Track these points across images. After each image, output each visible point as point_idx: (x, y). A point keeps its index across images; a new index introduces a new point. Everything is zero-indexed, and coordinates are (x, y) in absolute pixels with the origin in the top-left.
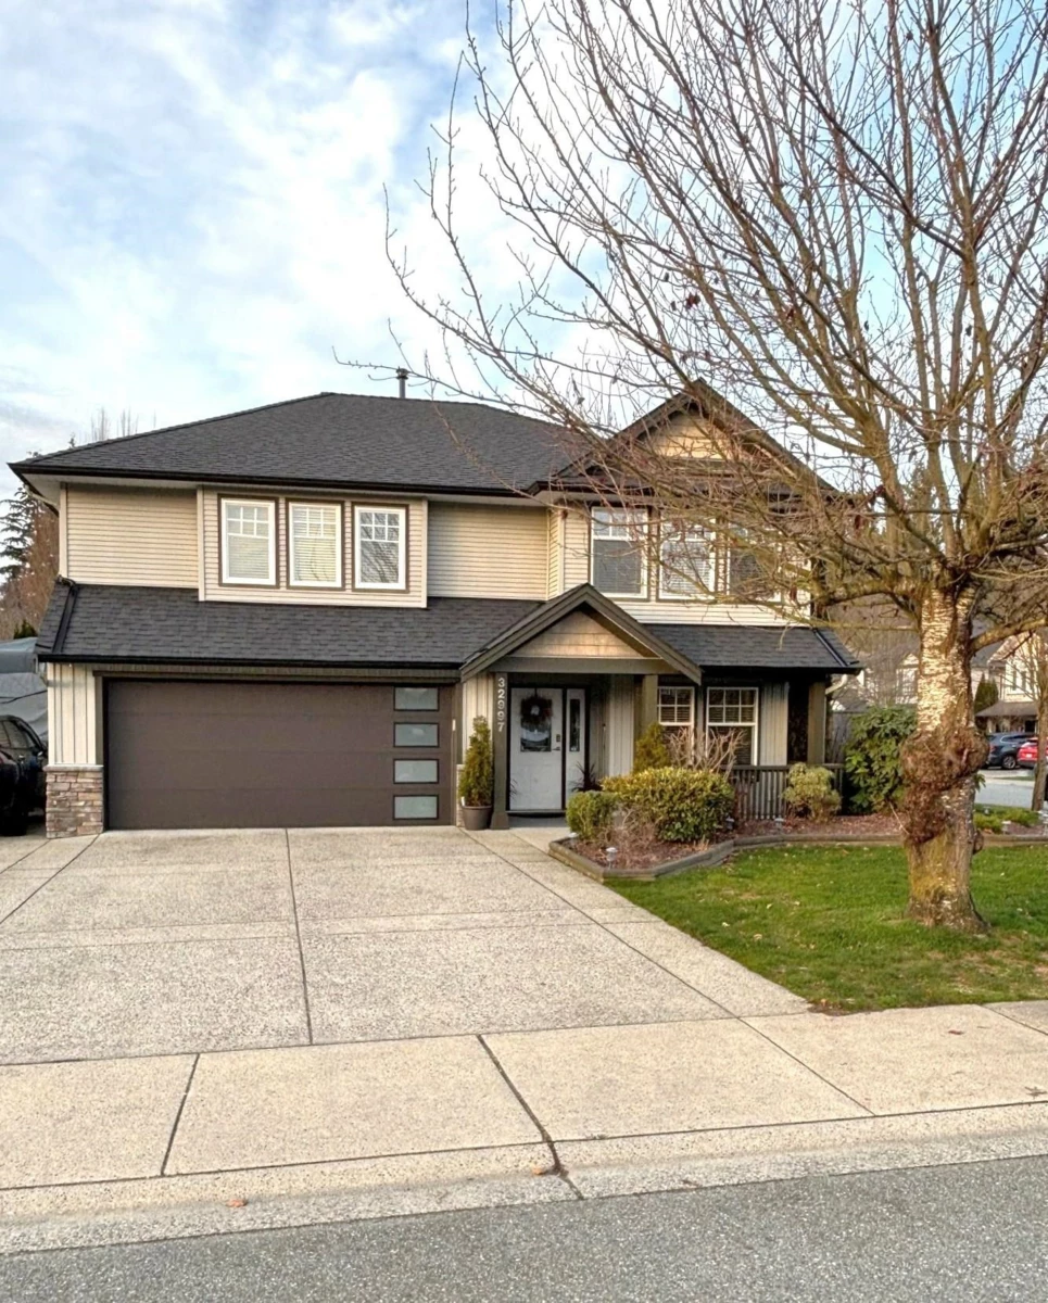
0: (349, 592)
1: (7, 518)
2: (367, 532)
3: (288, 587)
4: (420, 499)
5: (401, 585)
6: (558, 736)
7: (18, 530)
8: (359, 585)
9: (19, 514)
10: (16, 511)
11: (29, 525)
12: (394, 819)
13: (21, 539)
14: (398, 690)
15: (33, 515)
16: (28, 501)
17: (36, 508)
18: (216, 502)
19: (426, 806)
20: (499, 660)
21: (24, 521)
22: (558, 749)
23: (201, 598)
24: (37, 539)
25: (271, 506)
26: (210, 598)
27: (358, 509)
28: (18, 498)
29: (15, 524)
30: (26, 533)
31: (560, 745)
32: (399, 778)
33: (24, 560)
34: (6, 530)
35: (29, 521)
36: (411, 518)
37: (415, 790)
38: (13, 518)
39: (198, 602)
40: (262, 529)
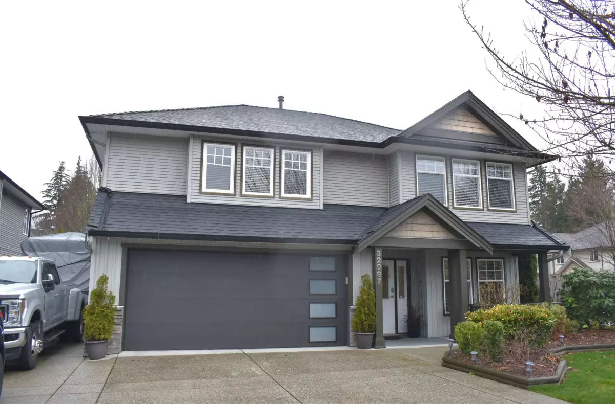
0: (277, 199)
1: (45, 191)
2: (288, 165)
3: (241, 195)
4: (319, 147)
5: (308, 196)
6: (392, 289)
7: (50, 196)
8: (283, 195)
9: (51, 189)
10: (50, 188)
11: (55, 194)
12: (309, 342)
13: (51, 201)
14: (311, 258)
15: (58, 190)
16: (56, 183)
17: (59, 186)
18: (200, 145)
19: (328, 333)
20: (380, 238)
21: (53, 193)
22: (392, 297)
23: (189, 200)
24: (59, 201)
25: (233, 148)
26: (193, 201)
27: (284, 152)
28: (52, 182)
29: (49, 194)
30: (54, 198)
31: (393, 294)
32: (312, 315)
33: (52, 211)
34: (45, 197)
35: (55, 192)
36: (314, 157)
37: (321, 322)
38: (49, 191)
39: (187, 203)
40: (228, 161)
